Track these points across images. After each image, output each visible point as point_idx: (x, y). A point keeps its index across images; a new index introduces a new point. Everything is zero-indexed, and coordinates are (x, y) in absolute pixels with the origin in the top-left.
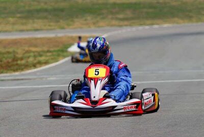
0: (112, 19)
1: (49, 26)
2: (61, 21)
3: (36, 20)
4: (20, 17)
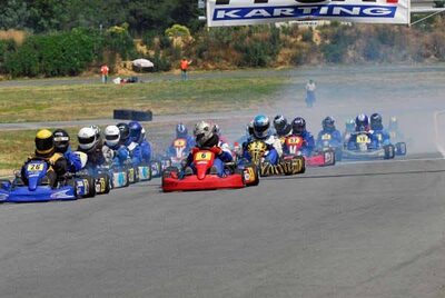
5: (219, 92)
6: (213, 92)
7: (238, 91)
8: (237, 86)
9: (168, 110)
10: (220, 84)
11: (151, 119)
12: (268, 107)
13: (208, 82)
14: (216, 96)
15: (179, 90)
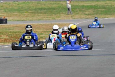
0: (82, 14)
1: (47, 17)
2: (54, 15)
3: (39, 14)
4: (31, 13)
5: (45, 9)
6: (41, 9)
7: (54, 9)
8: (54, 6)
9: (16, 18)
10: (45, 5)
11: (6, 23)
12: (71, 19)
13: (38, 3)
14: (43, 11)
15: (22, 8)
